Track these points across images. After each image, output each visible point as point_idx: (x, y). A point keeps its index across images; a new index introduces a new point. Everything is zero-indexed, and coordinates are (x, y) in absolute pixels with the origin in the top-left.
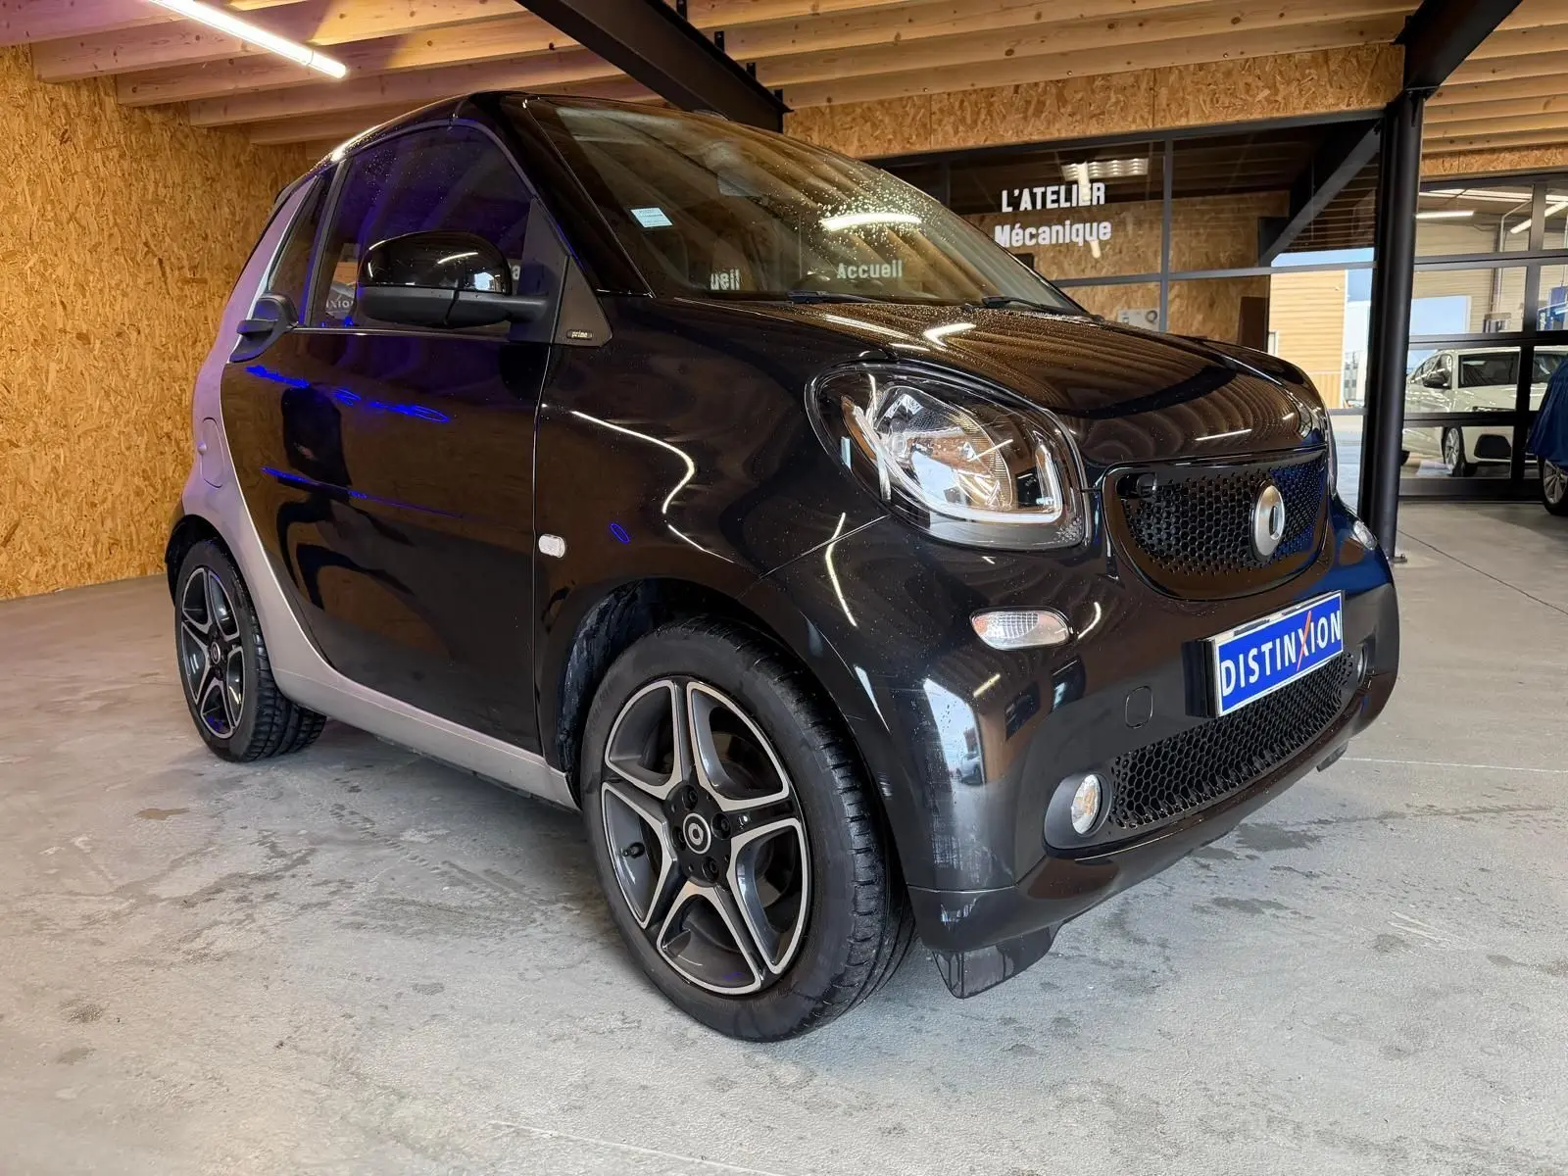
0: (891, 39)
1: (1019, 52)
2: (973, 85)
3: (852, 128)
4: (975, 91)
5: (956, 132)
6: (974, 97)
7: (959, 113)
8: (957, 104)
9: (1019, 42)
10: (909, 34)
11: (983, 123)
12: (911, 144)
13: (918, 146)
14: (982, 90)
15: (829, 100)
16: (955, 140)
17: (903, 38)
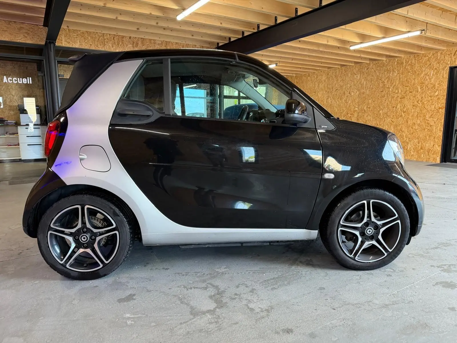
0: (115, 18)
1: (140, 30)
2: (117, 33)
3: (77, 38)
4: (118, 35)
5: (113, 47)
6: (117, 37)
7: (113, 41)
8: (112, 38)
9: (141, 26)
10: (120, 18)
11: (121, 45)
12: (98, 47)
13: (100, 48)
14: (120, 36)
15: (68, 27)
16: (112, 49)
17: (118, 19)
